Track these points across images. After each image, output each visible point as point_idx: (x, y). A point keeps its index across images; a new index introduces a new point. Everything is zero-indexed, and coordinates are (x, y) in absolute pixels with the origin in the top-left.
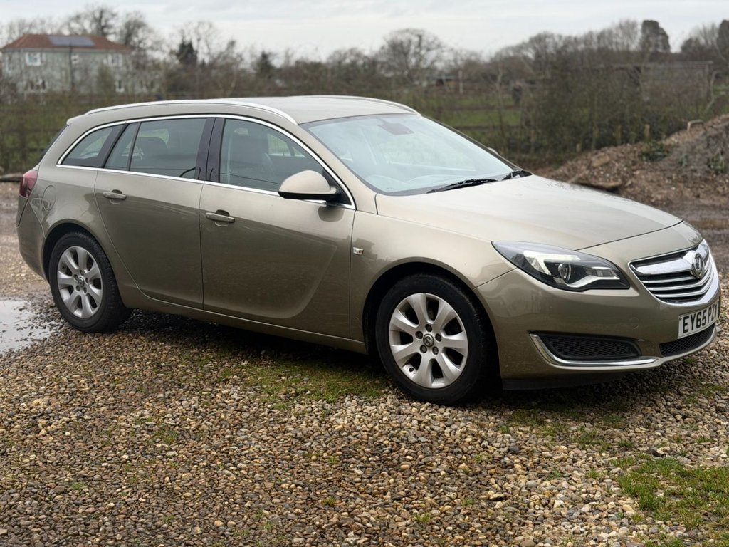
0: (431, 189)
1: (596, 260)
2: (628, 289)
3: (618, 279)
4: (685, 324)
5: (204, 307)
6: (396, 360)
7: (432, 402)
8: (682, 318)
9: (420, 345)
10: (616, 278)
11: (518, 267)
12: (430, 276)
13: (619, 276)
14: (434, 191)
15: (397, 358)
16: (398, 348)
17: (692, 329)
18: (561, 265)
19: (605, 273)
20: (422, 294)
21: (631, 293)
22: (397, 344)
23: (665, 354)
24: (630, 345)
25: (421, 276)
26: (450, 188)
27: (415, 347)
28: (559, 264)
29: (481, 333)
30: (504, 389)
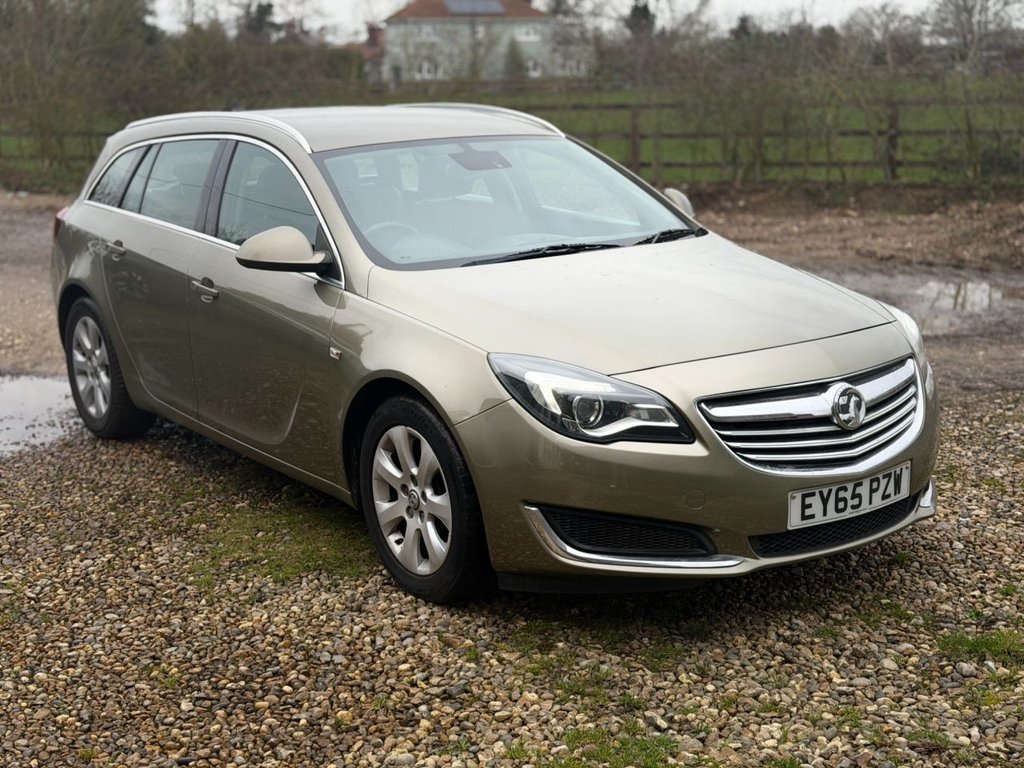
0: (470, 261)
1: (637, 392)
2: (692, 442)
3: (677, 425)
4: (805, 506)
5: (198, 417)
6: (382, 524)
7: (417, 596)
8: (799, 496)
9: (406, 506)
10: (672, 424)
11: (514, 397)
12: (411, 401)
13: (678, 421)
14: (474, 264)
15: (383, 521)
16: (383, 506)
17: (825, 514)
18: (578, 398)
19: (655, 415)
20: (403, 427)
21: (696, 450)
22: (382, 500)
23: (766, 554)
24: (694, 537)
25: (402, 399)
26: (514, 257)
27: (400, 508)
28: (577, 395)
29: (465, 497)
30: (501, 587)
